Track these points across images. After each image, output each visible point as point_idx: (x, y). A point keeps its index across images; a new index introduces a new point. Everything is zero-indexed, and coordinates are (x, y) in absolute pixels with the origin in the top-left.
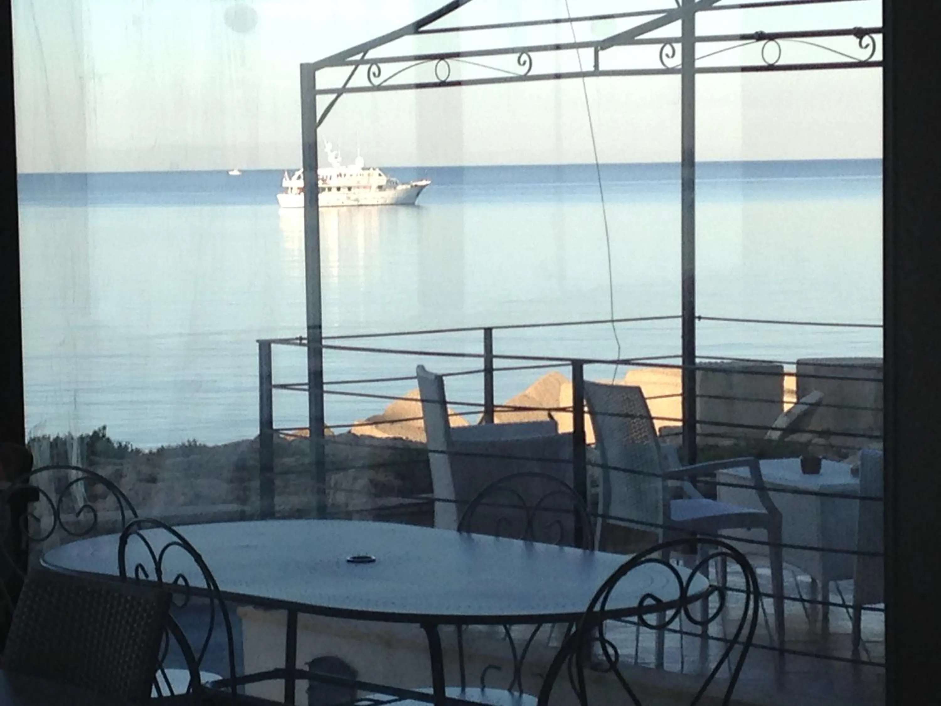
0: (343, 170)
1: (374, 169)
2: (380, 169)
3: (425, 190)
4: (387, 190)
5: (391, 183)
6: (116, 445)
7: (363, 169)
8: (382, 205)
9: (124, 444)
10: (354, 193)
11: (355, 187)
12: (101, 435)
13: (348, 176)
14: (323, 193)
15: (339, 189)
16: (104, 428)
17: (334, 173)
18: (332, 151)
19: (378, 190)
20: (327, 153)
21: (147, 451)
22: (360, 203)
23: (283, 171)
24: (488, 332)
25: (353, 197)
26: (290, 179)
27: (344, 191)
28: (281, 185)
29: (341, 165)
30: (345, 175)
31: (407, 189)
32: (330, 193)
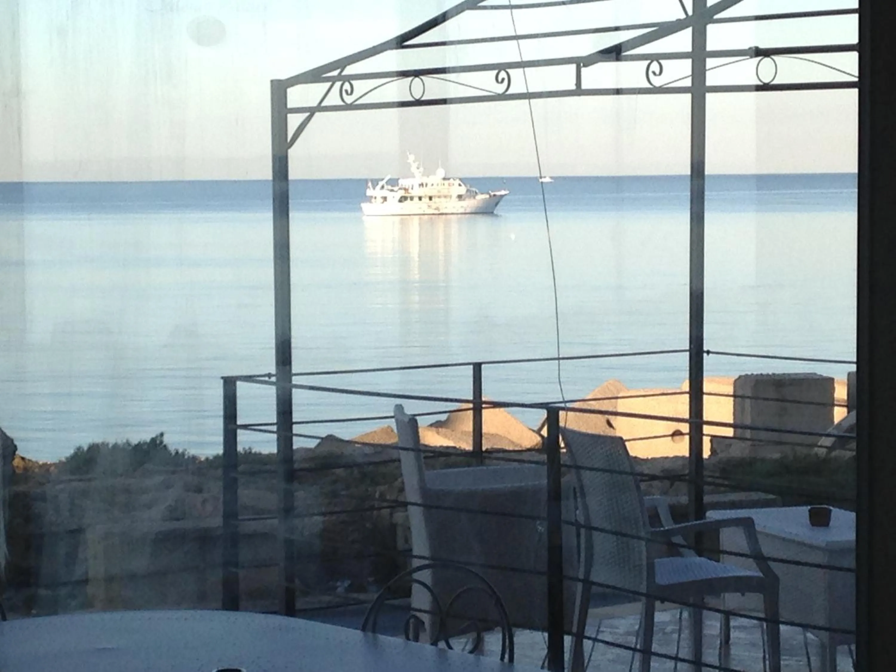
0: (425, 180)
1: (454, 180)
2: (460, 179)
3: (504, 198)
4: (467, 199)
5: (470, 193)
6: (173, 453)
7: (444, 179)
8: (462, 214)
9: (180, 451)
10: (435, 203)
11: (435, 196)
12: (158, 442)
13: (429, 185)
14: (406, 202)
15: (420, 198)
16: (162, 435)
17: (416, 182)
18: (414, 162)
19: (457, 200)
20: (409, 163)
21: (203, 459)
22: (441, 212)
23: (366, 181)
24: (477, 367)
25: (434, 206)
26: (374, 189)
27: (426, 200)
28: (365, 194)
29: (423, 175)
30: (426, 185)
31: (486, 198)
32: (412, 202)
